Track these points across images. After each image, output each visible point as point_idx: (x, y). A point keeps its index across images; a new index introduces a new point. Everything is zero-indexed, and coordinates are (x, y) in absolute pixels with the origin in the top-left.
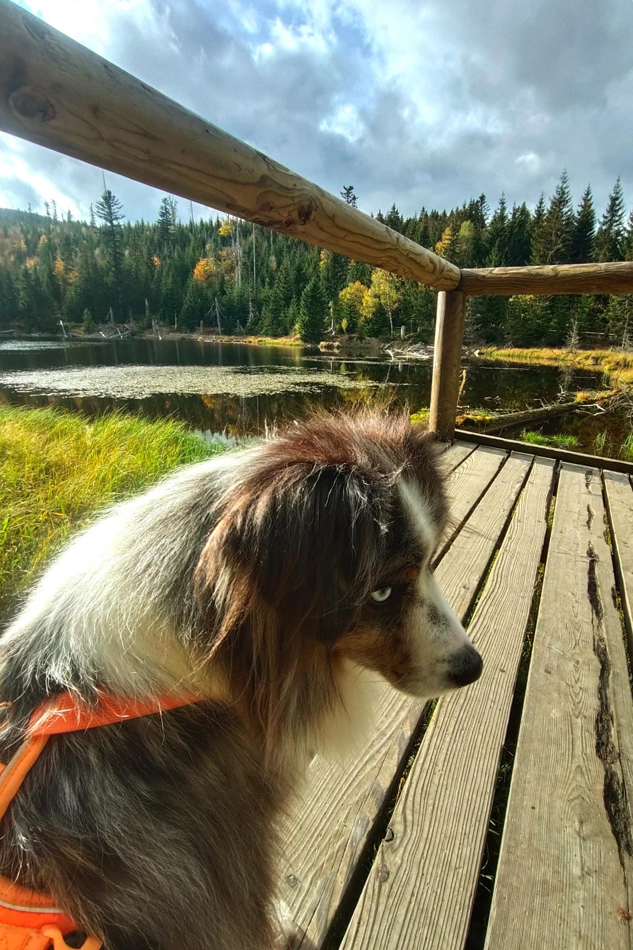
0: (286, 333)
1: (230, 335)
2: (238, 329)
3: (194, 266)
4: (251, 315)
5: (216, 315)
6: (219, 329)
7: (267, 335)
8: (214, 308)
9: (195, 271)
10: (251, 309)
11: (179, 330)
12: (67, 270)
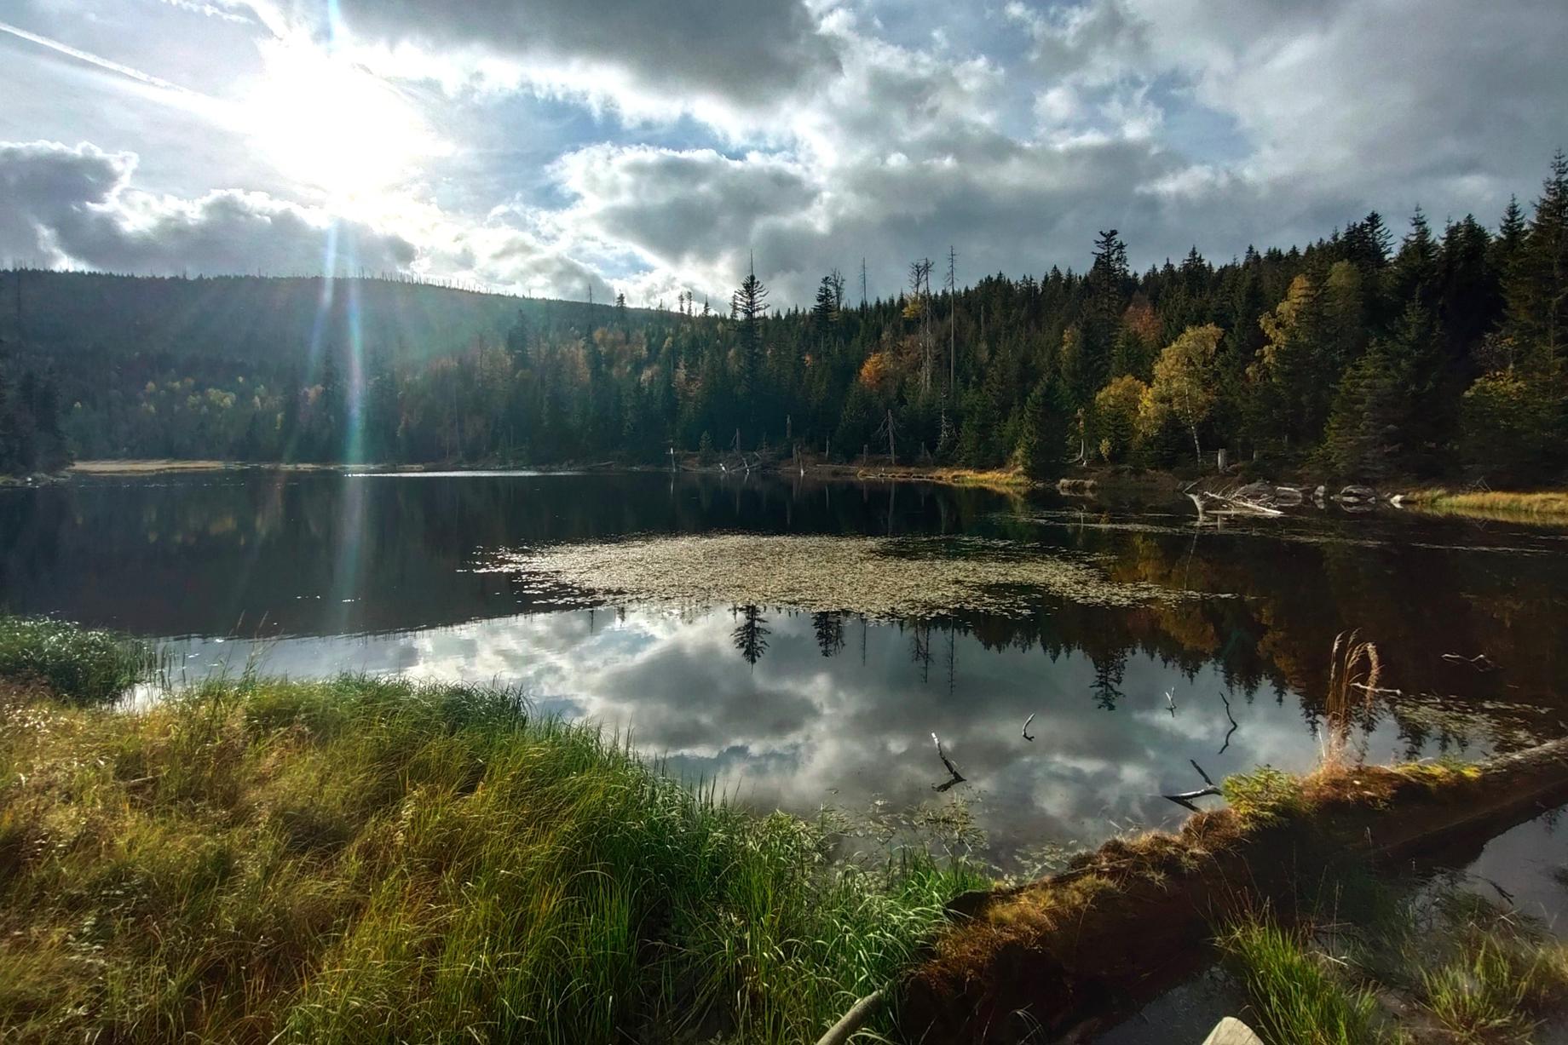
0: (1000, 464)
1: (909, 467)
2: (922, 457)
3: (861, 365)
4: (944, 434)
5: (888, 437)
6: (893, 457)
7: (967, 466)
8: (885, 426)
9: (864, 372)
10: (944, 425)
11: (831, 460)
12: (689, 380)
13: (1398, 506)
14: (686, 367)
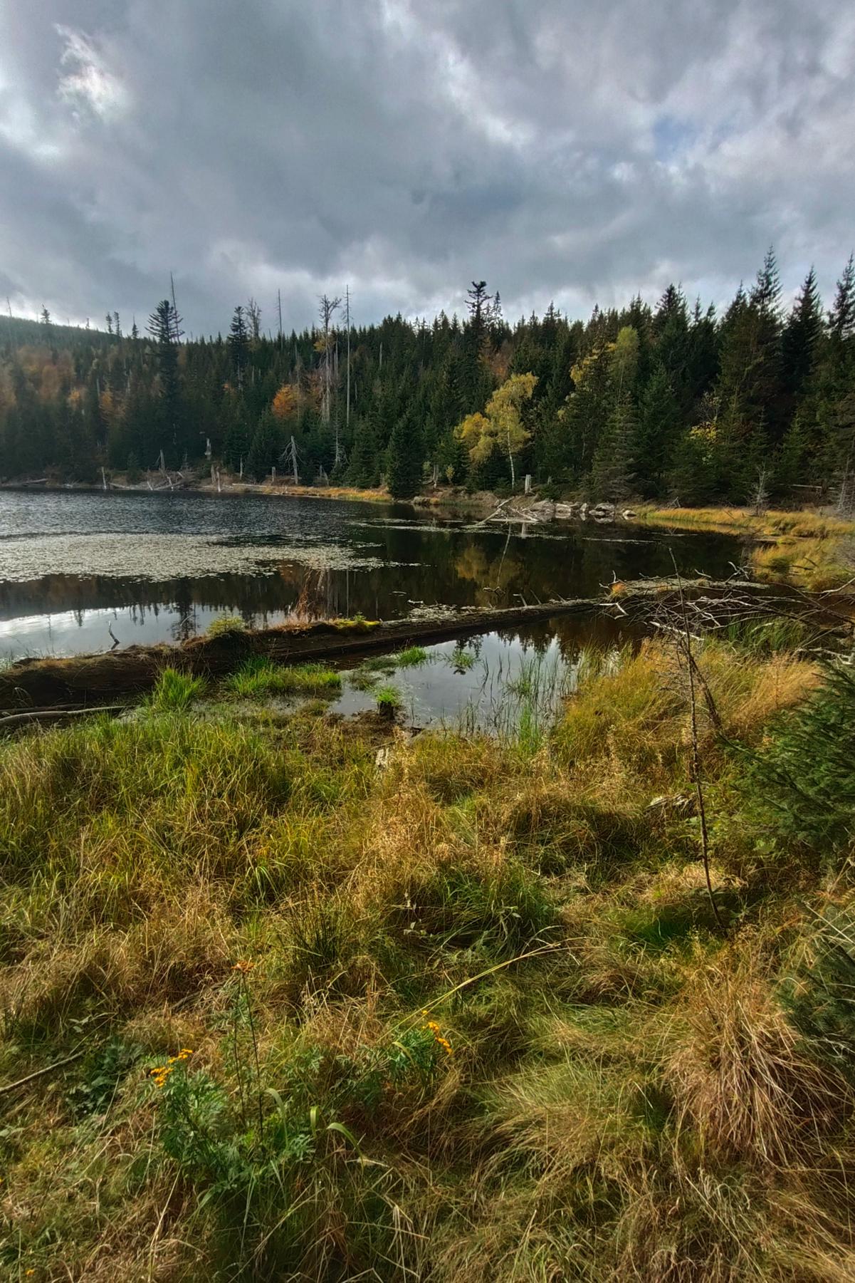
1: (309, 486)
2: (319, 479)
3: (274, 396)
4: (337, 459)
5: (292, 461)
6: (296, 478)
8: (289, 450)
9: (276, 402)
10: (338, 451)
11: (244, 479)
12: (115, 403)
13: (626, 518)
14: (111, 390)
